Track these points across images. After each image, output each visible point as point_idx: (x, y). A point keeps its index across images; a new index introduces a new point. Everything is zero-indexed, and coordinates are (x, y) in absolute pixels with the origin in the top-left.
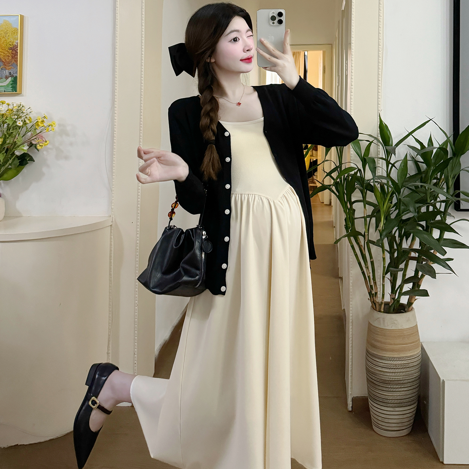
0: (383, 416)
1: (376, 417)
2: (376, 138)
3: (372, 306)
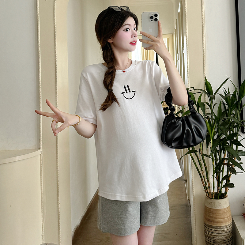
2: (203, 91)
3: (207, 195)
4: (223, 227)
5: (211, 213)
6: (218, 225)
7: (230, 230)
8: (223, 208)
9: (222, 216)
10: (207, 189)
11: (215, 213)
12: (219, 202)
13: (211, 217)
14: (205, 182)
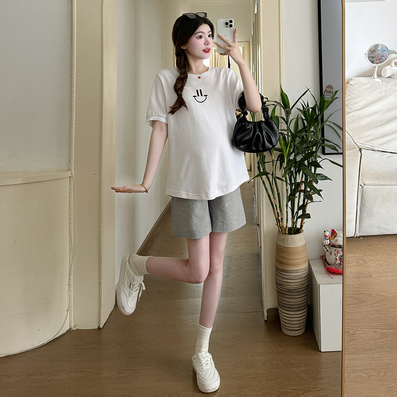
0: (289, 319)
1: (283, 320)
2: (278, 103)
3: (279, 230)
4: (297, 271)
5: (283, 252)
6: (291, 268)
7: (305, 275)
8: (297, 246)
9: (296, 257)
10: (279, 222)
11: (288, 253)
12: (292, 239)
13: (283, 258)
14: (278, 213)
